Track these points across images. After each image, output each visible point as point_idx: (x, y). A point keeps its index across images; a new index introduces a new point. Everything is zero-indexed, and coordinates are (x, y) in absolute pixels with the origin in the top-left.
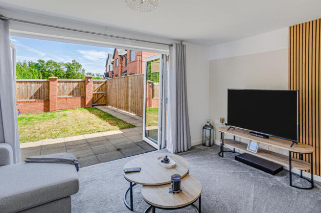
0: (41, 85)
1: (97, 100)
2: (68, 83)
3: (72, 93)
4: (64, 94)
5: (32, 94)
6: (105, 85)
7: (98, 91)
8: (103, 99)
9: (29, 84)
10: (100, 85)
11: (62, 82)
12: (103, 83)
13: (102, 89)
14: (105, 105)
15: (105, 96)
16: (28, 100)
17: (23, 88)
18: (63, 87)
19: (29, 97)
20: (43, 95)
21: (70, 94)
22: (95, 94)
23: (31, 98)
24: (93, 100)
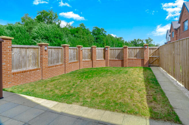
0: (120, 50)
1: (152, 62)
2: (133, 50)
3: (136, 56)
4: (131, 57)
5: (116, 56)
6: (158, 51)
7: (153, 55)
8: (157, 61)
9: (115, 50)
10: (154, 50)
11: (131, 49)
12: (156, 49)
13: (156, 54)
14: (159, 66)
15: (158, 60)
16: (115, 59)
17: (113, 52)
18: (131, 52)
19: (115, 58)
20: (121, 56)
21: (135, 57)
22: (151, 57)
23: (116, 58)
24: (149, 61)
